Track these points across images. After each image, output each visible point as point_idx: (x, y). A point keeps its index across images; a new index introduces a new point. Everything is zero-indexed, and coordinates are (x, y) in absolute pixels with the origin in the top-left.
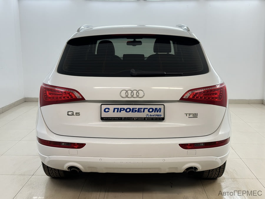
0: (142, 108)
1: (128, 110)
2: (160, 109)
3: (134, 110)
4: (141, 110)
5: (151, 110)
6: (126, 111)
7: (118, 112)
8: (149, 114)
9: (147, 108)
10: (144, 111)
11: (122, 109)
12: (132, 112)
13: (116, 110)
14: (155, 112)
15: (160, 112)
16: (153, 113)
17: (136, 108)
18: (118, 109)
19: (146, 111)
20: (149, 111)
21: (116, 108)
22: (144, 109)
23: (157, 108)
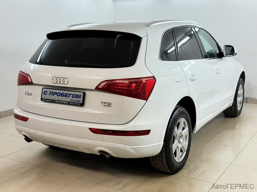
0: (68, 94)
1: (59, 94)
2: (80, 96)
3: (63, 95)
4: (67, 95)
5: (74, 96)
6: (58, 95)
7: (52, 95)
8: (73, 99)
9: (71, 94)
10: (69, 97)
11: (55, 93)
12: (61, 96)
13: (51, 93)
14: (76, 98)
15: (80, 98)
16: (75, 99)
17: (64, 93)
18: (52, 92)
19: (71, 96)
20: (72, 97)
21: (51, 92)
22: (70, 94)
23: (78, 95)
